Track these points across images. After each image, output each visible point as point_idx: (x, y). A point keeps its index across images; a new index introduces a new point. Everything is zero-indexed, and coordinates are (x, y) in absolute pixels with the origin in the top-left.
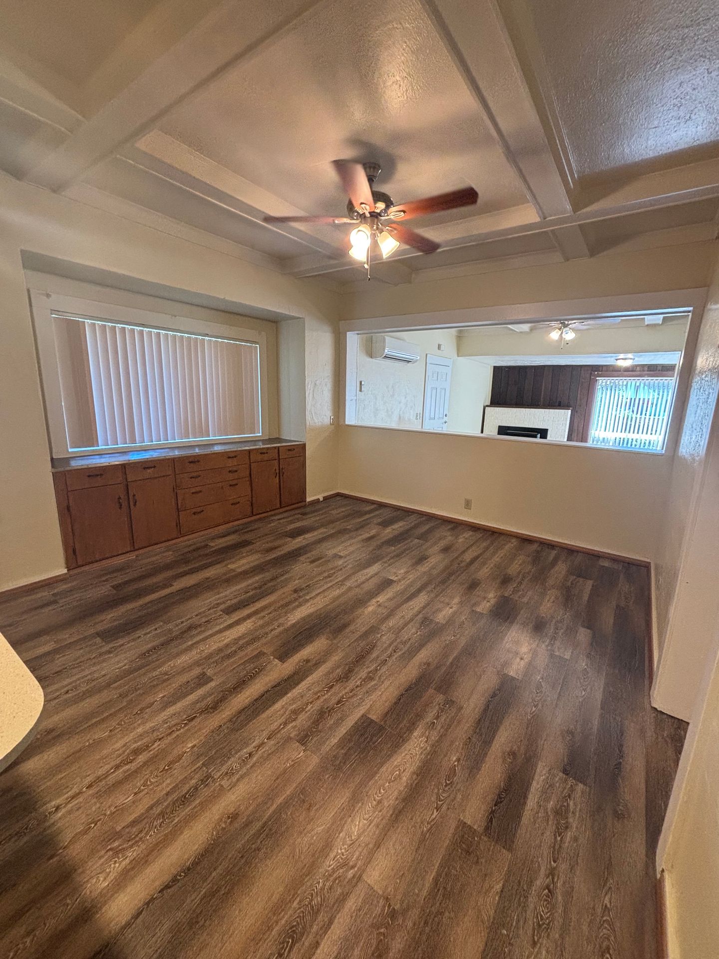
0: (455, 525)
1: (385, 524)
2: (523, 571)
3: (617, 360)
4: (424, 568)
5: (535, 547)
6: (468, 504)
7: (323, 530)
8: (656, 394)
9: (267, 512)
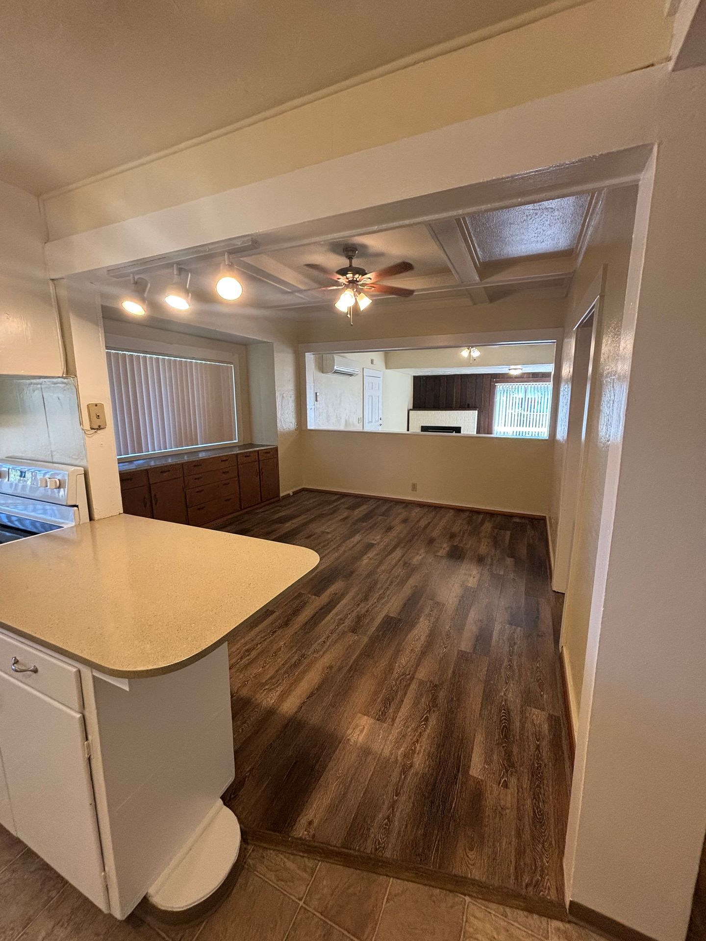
0: (406, 504)
1: (353, 508)
2: (462, 530)
3: (509, 370)
4: (393, 534)
5: (467, 514)
6: (414, 488)
7: (303, 517)
8: (540, 394)
9: (252, 506)
